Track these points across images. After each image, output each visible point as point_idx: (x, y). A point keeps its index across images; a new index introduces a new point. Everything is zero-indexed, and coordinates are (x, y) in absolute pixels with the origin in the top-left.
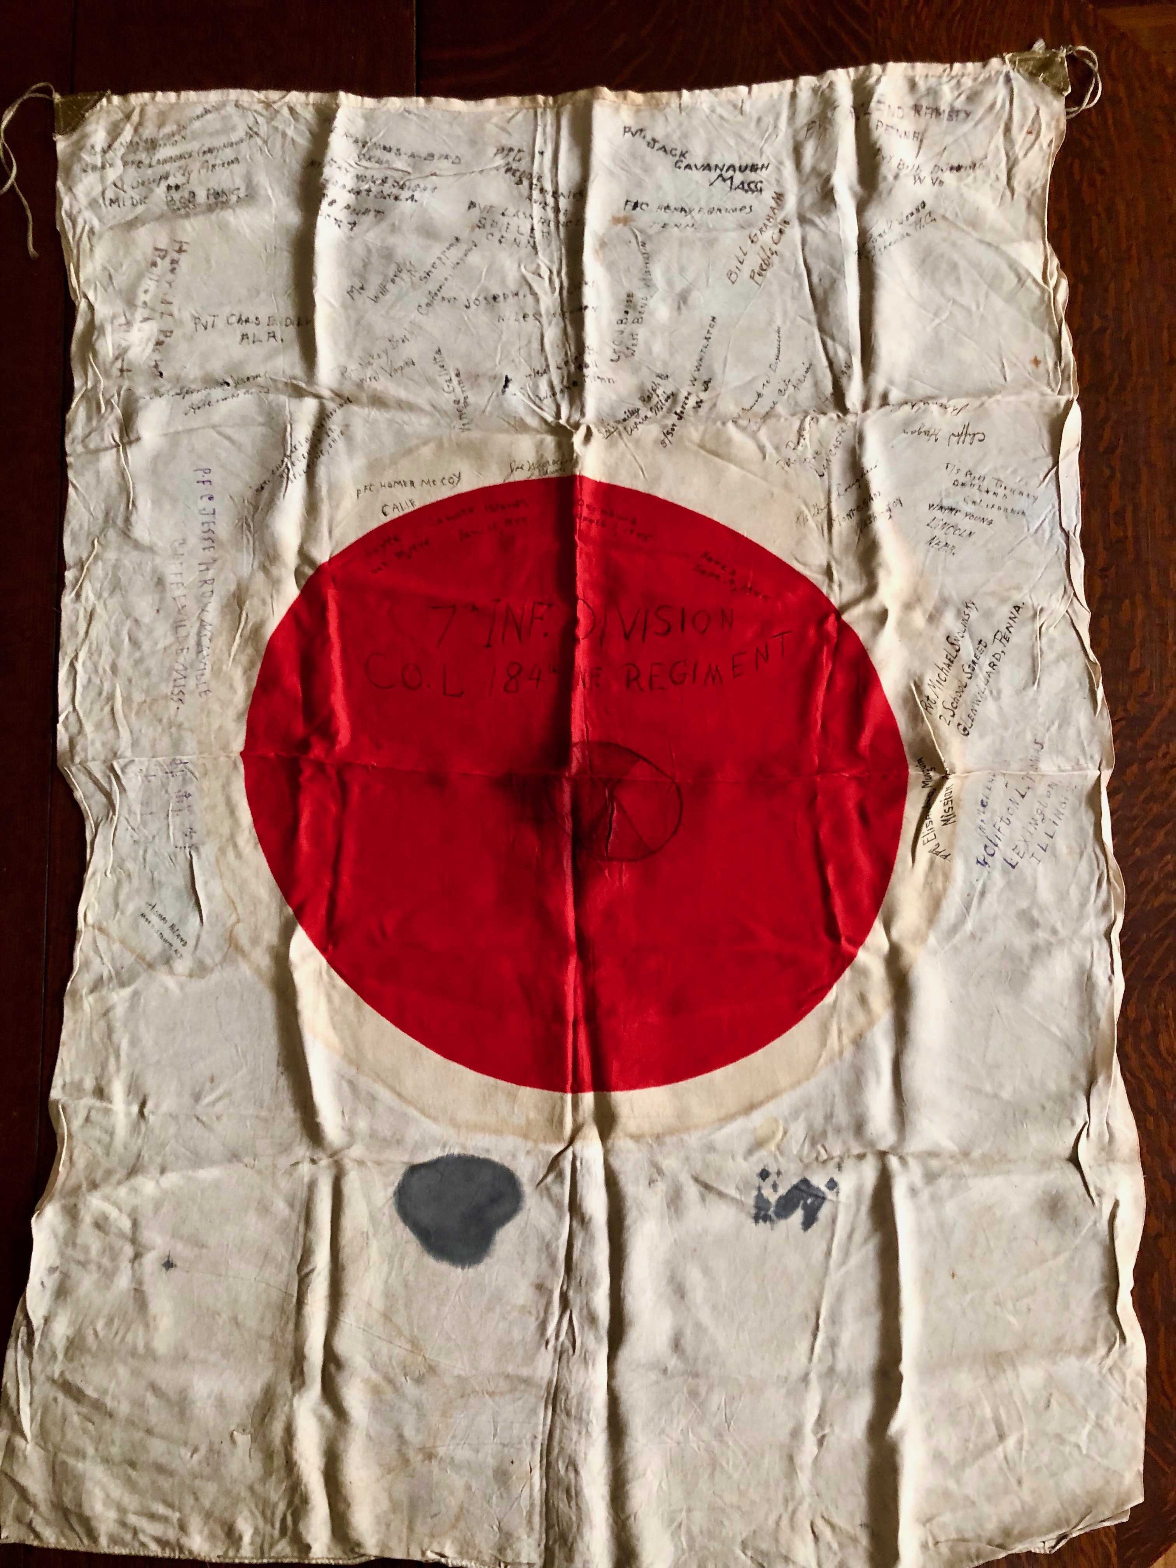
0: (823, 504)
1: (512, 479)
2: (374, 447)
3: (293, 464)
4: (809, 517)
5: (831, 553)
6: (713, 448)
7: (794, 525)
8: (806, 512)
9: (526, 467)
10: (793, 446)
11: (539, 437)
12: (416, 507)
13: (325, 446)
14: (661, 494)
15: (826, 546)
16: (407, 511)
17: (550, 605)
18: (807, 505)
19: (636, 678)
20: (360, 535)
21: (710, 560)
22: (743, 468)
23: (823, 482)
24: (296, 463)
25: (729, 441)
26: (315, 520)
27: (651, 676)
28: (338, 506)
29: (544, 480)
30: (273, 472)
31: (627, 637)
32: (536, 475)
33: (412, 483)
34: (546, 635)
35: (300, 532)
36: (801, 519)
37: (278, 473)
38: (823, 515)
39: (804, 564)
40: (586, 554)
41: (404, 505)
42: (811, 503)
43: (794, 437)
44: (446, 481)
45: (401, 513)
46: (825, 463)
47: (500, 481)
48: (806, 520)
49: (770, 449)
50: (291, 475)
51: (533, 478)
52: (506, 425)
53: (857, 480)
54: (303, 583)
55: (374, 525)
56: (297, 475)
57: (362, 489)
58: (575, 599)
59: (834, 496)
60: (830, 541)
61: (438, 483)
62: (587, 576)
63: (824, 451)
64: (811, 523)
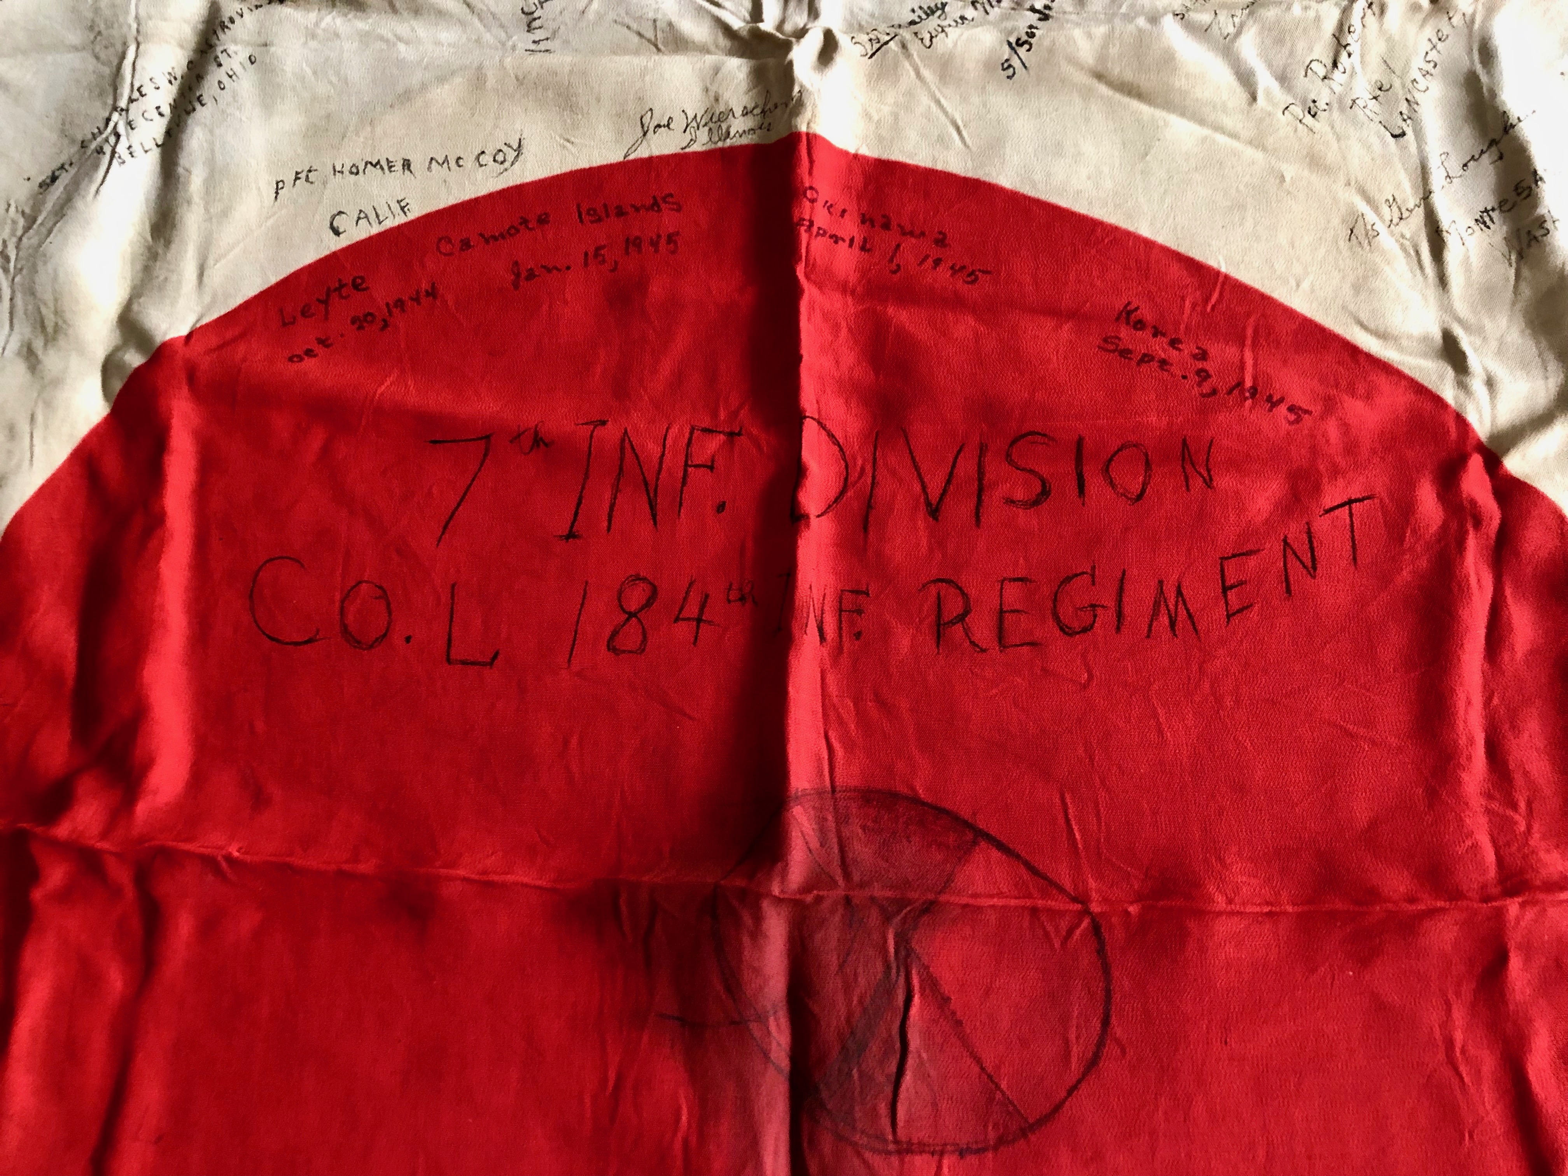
0: (1410, 198)
1: (643, 152)
2: (322, 89)
3: (130, 124)
4: (1380, 227)
5: (1447, 307)
6: (1129, 76)
7: (1343, 244)
8: (1371, 217)
9: (679, 123)
10: (1322, 72)
11: (710, 59)
12: (411, 216)
13: (209, 88)
14: (1006, 180)
15: (1432, 291)
16: (389, 223)
17: (731, 435)
18: (1369, 201)
19: (961, 618)
20: (273, 280)
21: (1140, 325)
22: (1202, 122)
23: (1404, 148)
24: (139, 122)
25: (1168, 60)
26: (168, 243)
27: (1001, 612)
28: (225, 213)
29: (722, 150)
30: (84, 145)
31: (934, 512)
32: (701, 143)
33: (407, 165)
34: (721, 508)
35: (128, 275)
36: (1359, 231)
37: (93, 146)
38: (1417, 219)
39: (1382, 335)
40: (826, 316)
41: (383, 211)
42: (1380, 198)
43: (1322, 51)
44: (486, 159)
45: (376, 229)
46: (1404, 107)
47: (613, 155)
48: (1372, 236)
49: (1265, 81)
50: (121, 149)
51: (696, 147)
52: (636, 39)
53: (1493, 143)
54: (117, 385)
55: (309, 256)
56: (137, 149)
57: (289, 177)
58: (797, 418)
59: (1437, 180)
60: (1442, 280)
61: (469, 162)
62: (826, 363)
63: (1397, 83)
64: (1386, 240)
